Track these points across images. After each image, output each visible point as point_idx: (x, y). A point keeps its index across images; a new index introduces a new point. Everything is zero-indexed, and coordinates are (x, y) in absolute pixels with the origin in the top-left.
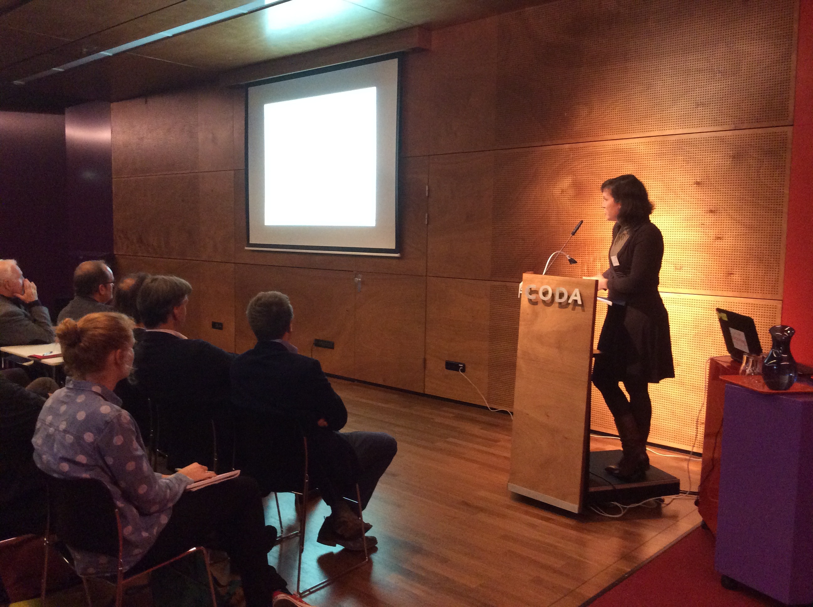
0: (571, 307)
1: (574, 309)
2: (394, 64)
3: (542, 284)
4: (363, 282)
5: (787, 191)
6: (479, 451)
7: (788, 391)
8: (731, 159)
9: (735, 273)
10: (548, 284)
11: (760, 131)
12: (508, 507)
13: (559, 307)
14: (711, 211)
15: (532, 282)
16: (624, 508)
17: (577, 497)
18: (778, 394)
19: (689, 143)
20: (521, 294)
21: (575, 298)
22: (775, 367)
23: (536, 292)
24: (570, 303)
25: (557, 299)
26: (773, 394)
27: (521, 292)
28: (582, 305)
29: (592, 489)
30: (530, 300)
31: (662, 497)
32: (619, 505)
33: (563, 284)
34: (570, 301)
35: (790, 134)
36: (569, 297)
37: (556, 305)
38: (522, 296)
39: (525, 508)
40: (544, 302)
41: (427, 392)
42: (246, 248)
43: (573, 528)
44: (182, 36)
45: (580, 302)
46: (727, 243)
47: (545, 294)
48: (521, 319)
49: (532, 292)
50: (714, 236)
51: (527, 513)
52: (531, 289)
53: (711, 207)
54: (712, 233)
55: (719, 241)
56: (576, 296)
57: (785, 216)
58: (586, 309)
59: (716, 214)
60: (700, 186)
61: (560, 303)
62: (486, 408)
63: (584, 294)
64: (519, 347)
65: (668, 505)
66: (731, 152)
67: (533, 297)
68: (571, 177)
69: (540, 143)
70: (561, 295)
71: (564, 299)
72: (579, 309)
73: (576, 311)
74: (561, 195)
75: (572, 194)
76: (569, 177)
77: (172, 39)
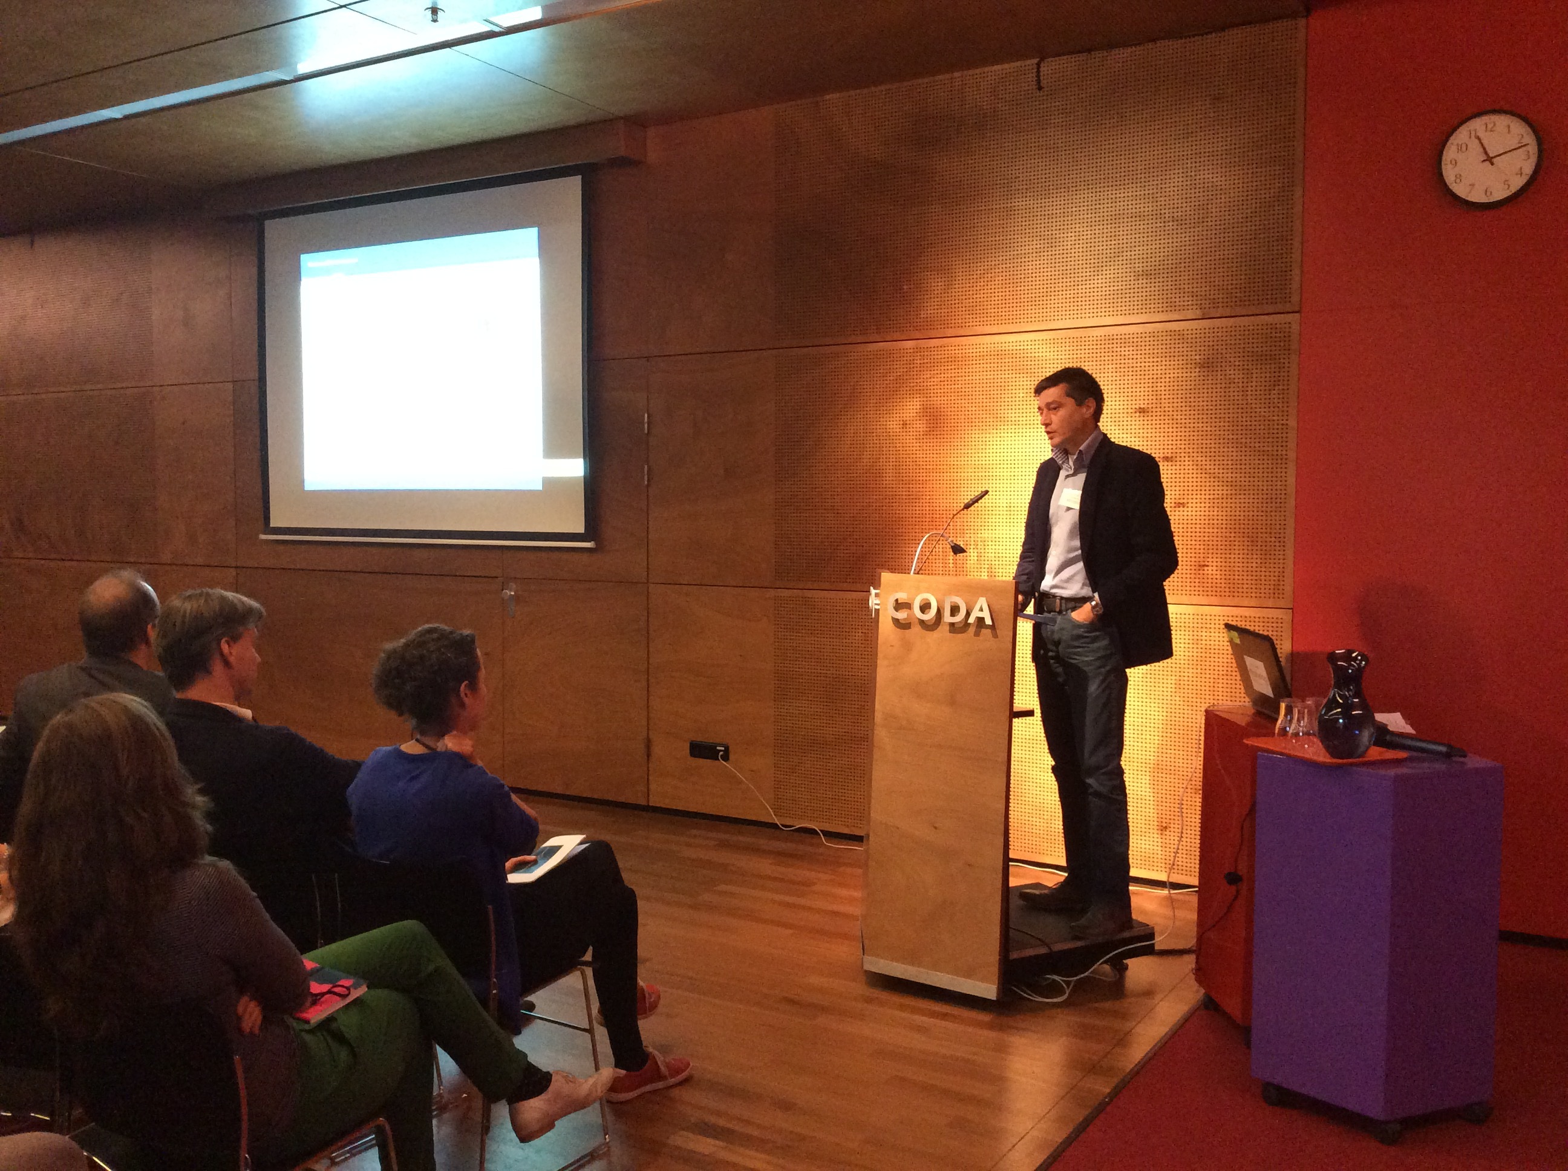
0: (972, 630)
1: (977, 634)
2: (572, 187)
3: (919, 591)
4: (517, 598)
5: (1293, 423)
6: (783, 904)
7: (1363, 759)
8: (1197, 370)
9: (1210, 564)
10: (929, 590)
11: (1245, 321)
12: (869, 1000)
13: (951, 631)
14: (1166, 459)
15: (899, 587)
16: (1068, 983)
17: (994, 969)
18: (1351, 764)
19: (1124, 341)
20: (877, 611)
21: (980, 615)
22: (1340, 720)
23: (908, 606)
24: (970, 625)
25: (947, 618)
26: (1339, 767)
27: (877, 607)
28: (993, 627)
29: (1014, 955)
30: (896, 621)
31: (1125, 962)
32: (1059, 979)
33: (956, 590)
34: (971, 620)
35: (1295, 327)
36: (968, 614)
37: (944, 629)
38: (881, 612)
39: (896, 999)
40: (922, 623)
41: (655, 801)
42: (263, 537)
43: (991, 1027)
44: (143, 120)
45: (988, 622)
46: (1196, 511)
47: (925, 607)
48: (880, 655)
49: (899, 606)
51: (902, 1007)
52: (897, 600)
53: (1166, 451)
55: (1181, 509)
56: (981, 610)
57: (1292, 465)
58: (999, 632)
59: (1174, 463)
60: (1147, 414)
61: (952, 625)
62: (774, 826)
63: (995, 607)
64: (877, 706)
65: (1136, 973)
66: (1198, 357)
67: (902, 615)
68: (918, 399)
69: (860, 339)
70: (955, 610)
71: (959, 618)
72: (985, 632)
73: (981, 638)
74: (901, 430)
75: (921, 430)
76: (915, 400)
77: (122, 123)
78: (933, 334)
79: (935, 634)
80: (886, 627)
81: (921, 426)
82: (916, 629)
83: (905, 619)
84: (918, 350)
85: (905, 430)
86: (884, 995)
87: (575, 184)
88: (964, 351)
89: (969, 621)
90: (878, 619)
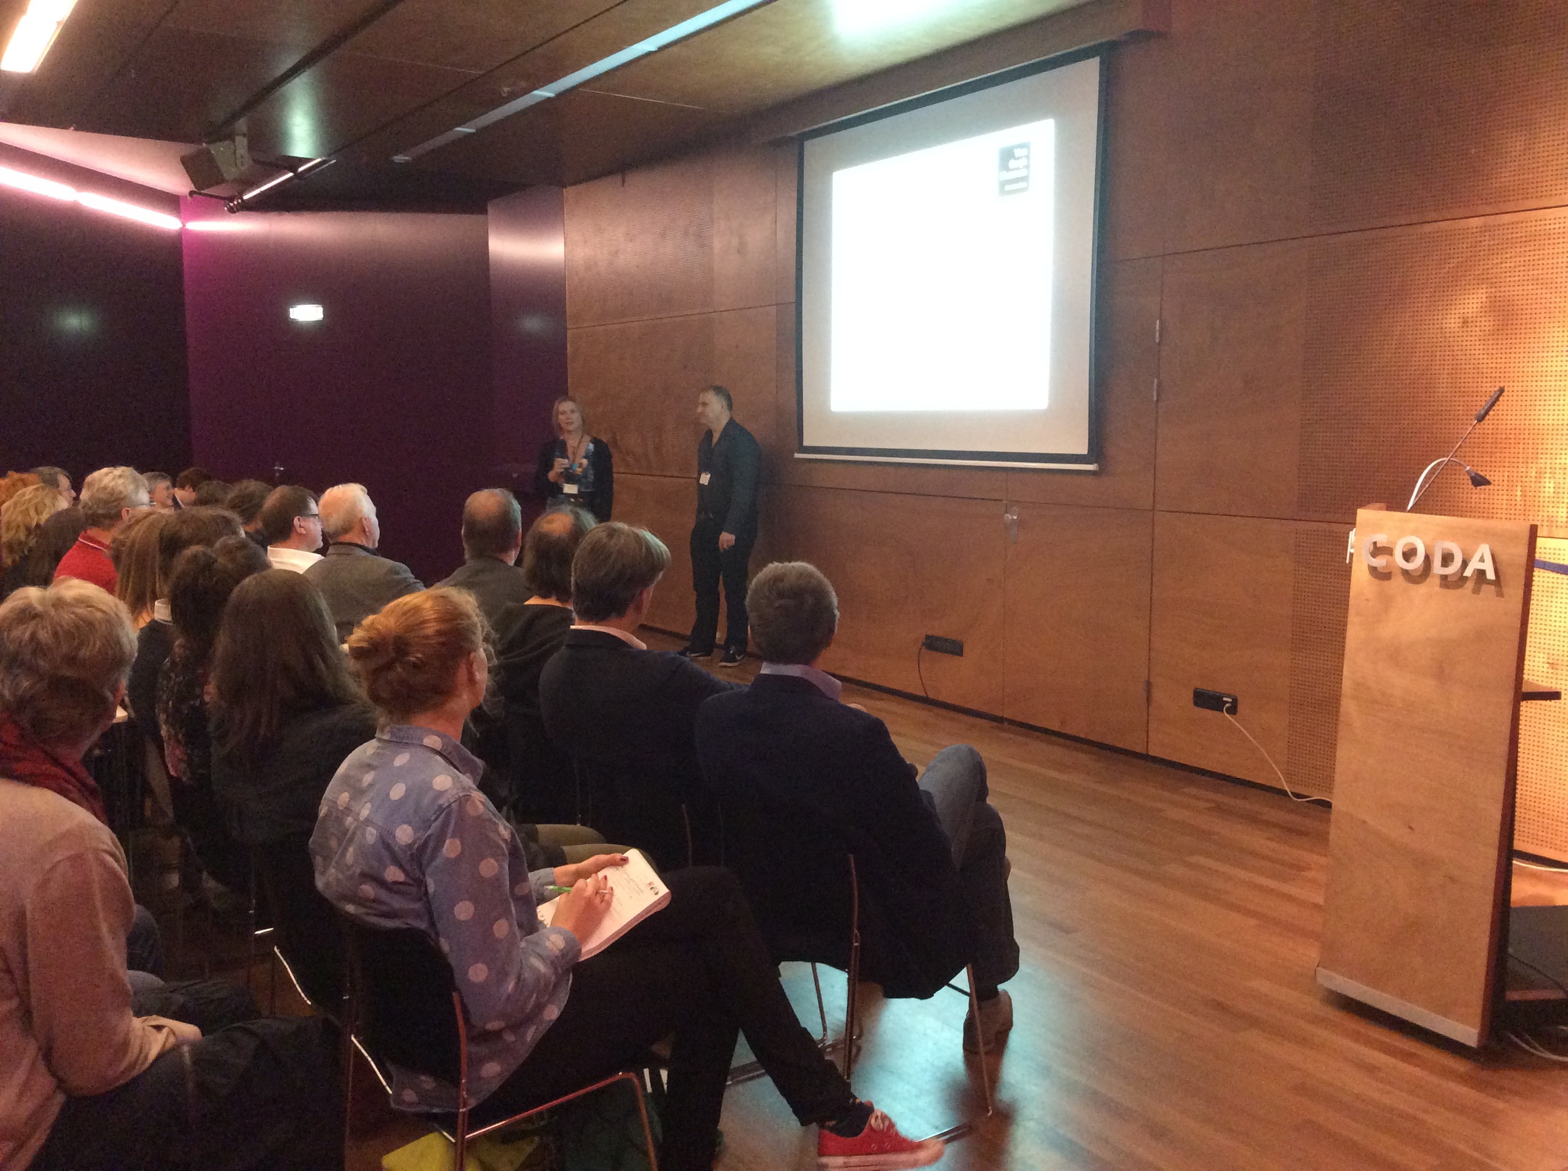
0: (1470, 585)
1: (1476, 591)
2: (1090, 71)
3: (1403, 533)
4: (1020, 523)
6: (1260, 888)
10: (1415, 532)
13: (1441, 586)
15: (1378, 527)
17: (1476, 1012)
21: (1481, 566)
23: (1388, 551)
24: (1467, 578)
25: (1437, 568)
27: (1352, 551)
28: (1498, 582)
29: (1513, 996)
30: (1373, 570)
33: (1452, 533)
34: (1468, 573)
36: (1465, 564)
37: (1433, 582)
38: (1355, 559)
40: (1406, 573)
41: (1154, 750)
43: (1468, 1080)
44: (675, 49)
45: (1491, 575)
47: (1409, 554)
48: (1350, 610)
49: (1377, 550)
56: (1482, 560)
58: (1505, 590)
61: (1444, 578)
62: (1282, 793)
63: (1502, 557)
64: (1344, 672)
67: (1380, 562)
68: (1484, 291)
69: (1414, 218)
70: (1447, 559)
71: (1454, 568)
72: (1488, 590)
73: (1482, 595)
74: (1460, 330)
75: (1487, 329)
76: (1481, 291)
77: (658, 55)
79: (1422, 589)
80: (1360, 575)
81: (1486, 324)
82: (1398, 581)
83: (1384, 568)
84: (1485, 229)
85: (1465, 329)
87: (1093, 66)
89: (1465, 574)
90: (1351, 567)
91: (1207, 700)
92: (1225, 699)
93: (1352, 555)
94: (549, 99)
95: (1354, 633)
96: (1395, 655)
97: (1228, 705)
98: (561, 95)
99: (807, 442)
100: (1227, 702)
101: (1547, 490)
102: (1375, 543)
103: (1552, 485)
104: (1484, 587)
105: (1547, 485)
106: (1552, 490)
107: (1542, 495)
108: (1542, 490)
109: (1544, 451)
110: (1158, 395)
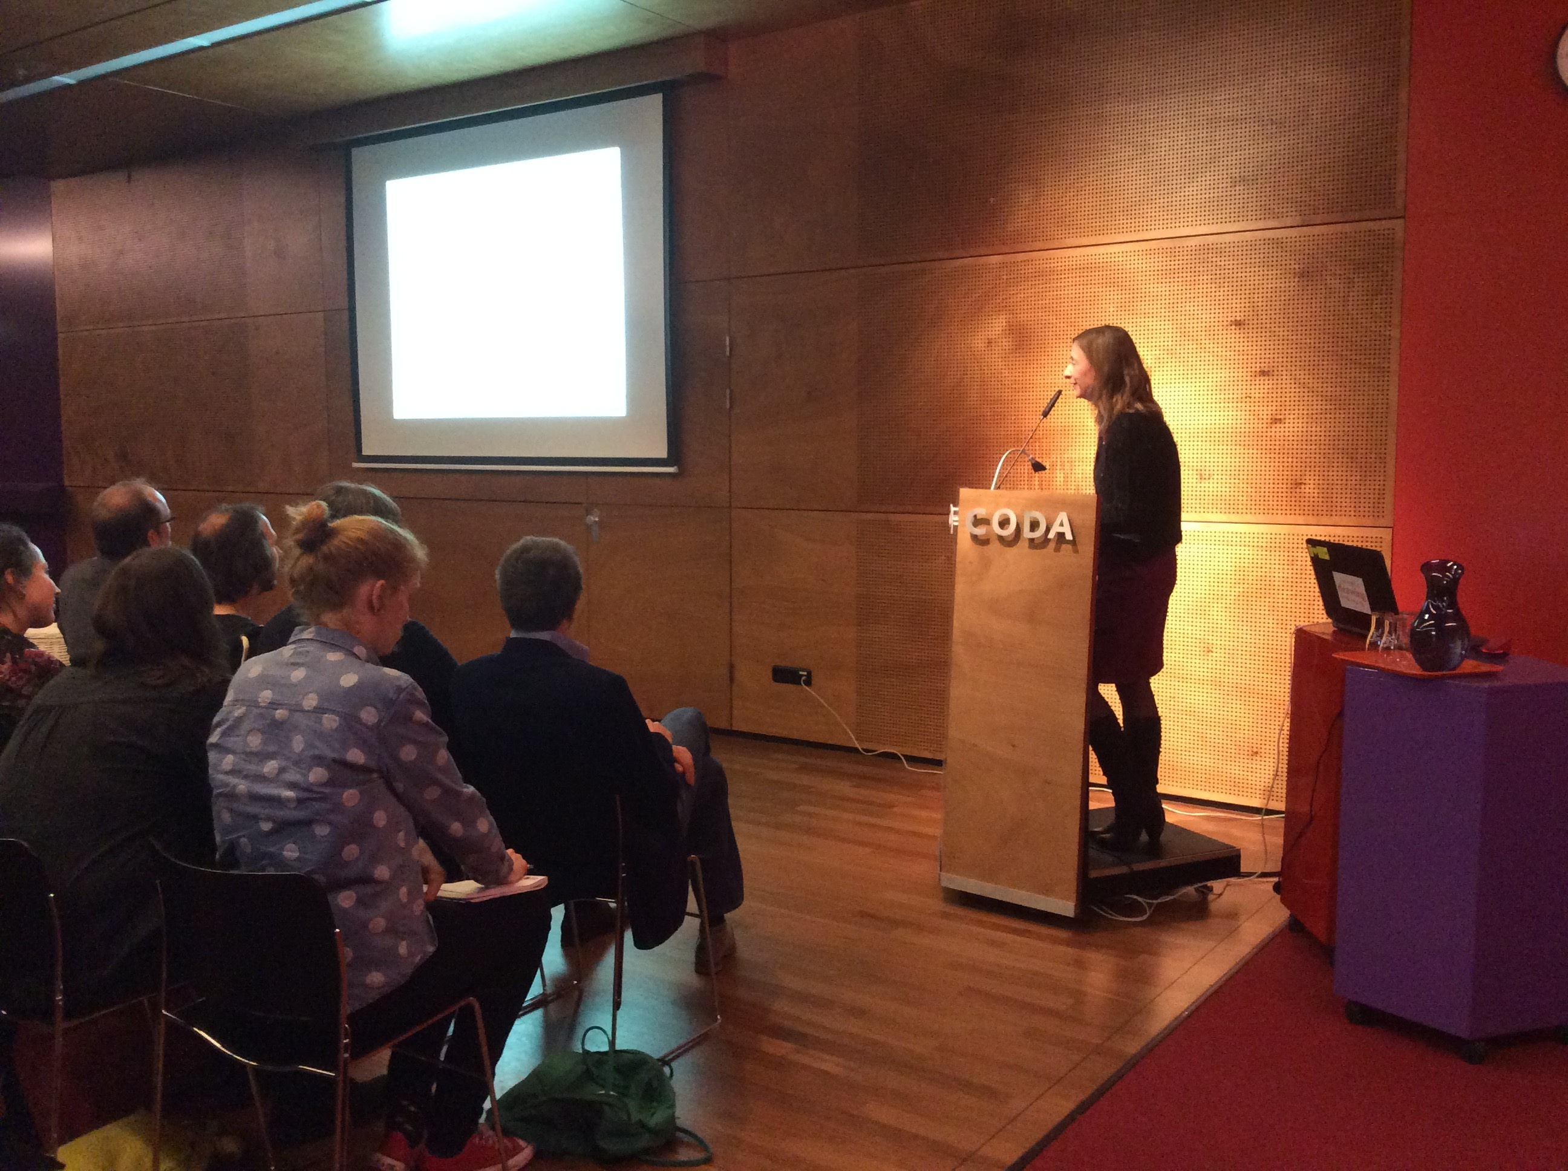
0: (1052, 545)
1: (1057, 549)
2: (653, 106)
3: (997, 506)
4: (601, 524)
5: (1396, 333)
6: (864, 824)
7: (1457, 672)
8: (1296, 280)
9: (1307, 482)
10: (1008, 505)
11: (1347, 227)
13: (1030, 547)
14: (1263, 373)
15: (977, 503)
16: (1150, 905)
17: (1072, 887)
18: (1445, 677)
19: (1219, 251)
21: (1061, 530)
22: (1434, 633)
23: (986, 521)
24: (1050, 540)
25: (1027, 534)
26: (1430, 680)
27: (956, 524)
28: (1073, 542)
29: (1094, 874)
30: (975, 538)
31: (1209, 884)
32: (1140, 899)
33: (1036, 504)
34: (1051, 535)
35: (1400, 235)
36: (1048, 530)
37: (1023, 545)
38: (959, 529)
39: (972, 915)
40: (1001, 538)
41: (739, 726)
42: (356, 465)
43: (1069, 943)
44: (231, 46)
45: (1069, 536)
46: (1293, 426)
47: (1004, 523)
48: (958, 572)
49: (978, 522)
50: (1269, 417)
53: (1263, 365)
54: (1266, 412)
55: (1278, 425)
56: (1062, 525)
57: (1394, 379)
58: (1079, 547)
59: (1271, 378)
60: (1242, 326)
61: (1032, 540)
62: (856, 750)
63: (1076, 522)
64: (956, 623)
65: (1220, 895)
66: (1297, 266)
67: (980, 531)
68: (1004, 316)
69: (941, 255)
70: (1034, 525)
71: (1039, 533)
72: (1066, 549)
73: (1062, 553)
74: (986, 349)
75: (1007, 348)
76: (1001, 317)
77: (211, 51)
78: (1019, 247)
79: (1014, 550)
80: (964, 543)
81: (1006, 343)
82: (995, 545)
83: (983, 535)
84: (1004, 265)
85: (989, 348)
86: (960, 911)
87: (656, 102)
88: (1052, 265)
89: (1049, 537)
90: (956, 535)
91: (785, 675)
92: (801, 673)
93: (956, 527)
94: (69, 86)
95: (961, 588)
96: (995, 607)
97: (804, 678)
98: (82, 83)
99: (366, 451)
100: (802, 675)
101: (1058, 479)
102: (975, 516)
103: (1062, 475)
104: (1064, 546)
105: (1058, 475)
106: (1062, 479)
107: (1054, 483)
108: (1055, 479)
109: (1055, 448)
110: (731, 403)
